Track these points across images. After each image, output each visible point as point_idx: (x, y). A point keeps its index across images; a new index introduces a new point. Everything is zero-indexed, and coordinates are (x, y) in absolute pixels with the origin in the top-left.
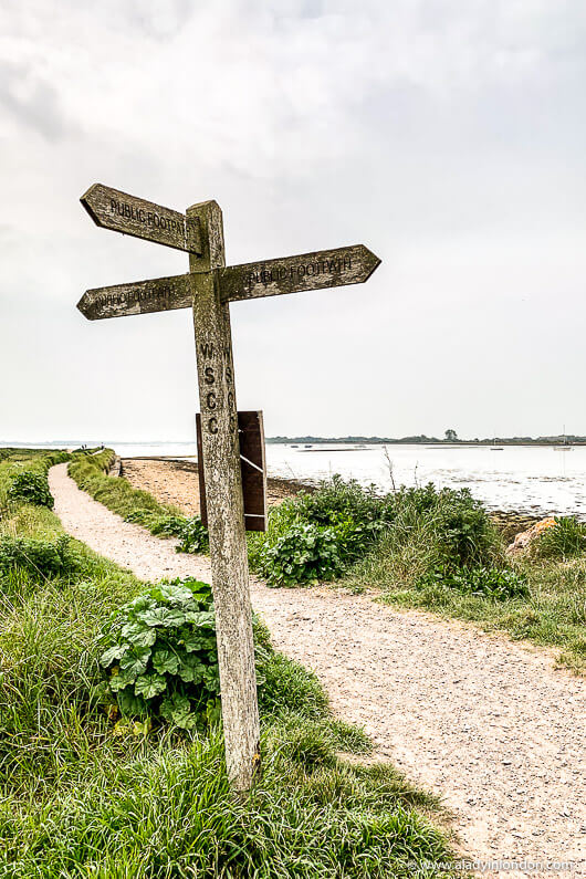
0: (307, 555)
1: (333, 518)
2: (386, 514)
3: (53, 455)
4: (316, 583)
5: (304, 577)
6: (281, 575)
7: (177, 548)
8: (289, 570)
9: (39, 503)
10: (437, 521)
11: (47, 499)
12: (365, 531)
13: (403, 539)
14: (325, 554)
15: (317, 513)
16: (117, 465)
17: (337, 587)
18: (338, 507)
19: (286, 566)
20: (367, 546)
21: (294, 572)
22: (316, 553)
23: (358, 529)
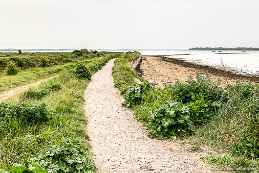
0: (169, 121)
1: (193, 97)
2: (223, 98)
3: (113, 55)
4: (175, 138)
5: (168, 133)
6: (155, 132)
7: (122, 104)
8: (159, 129)
9: (84, 77)
10: (252, 107)
11: (88, 75)
12: (210, 106)
13: (231, 114)
14: (181, 121)
15: (185, 93)
16: (140, 58)
17: (185, 143)
18: (197, 91)
19: (158, 127)
20: (210, 116)
21: (162, 131)
22: (176, 120)
23: (206, 106)
